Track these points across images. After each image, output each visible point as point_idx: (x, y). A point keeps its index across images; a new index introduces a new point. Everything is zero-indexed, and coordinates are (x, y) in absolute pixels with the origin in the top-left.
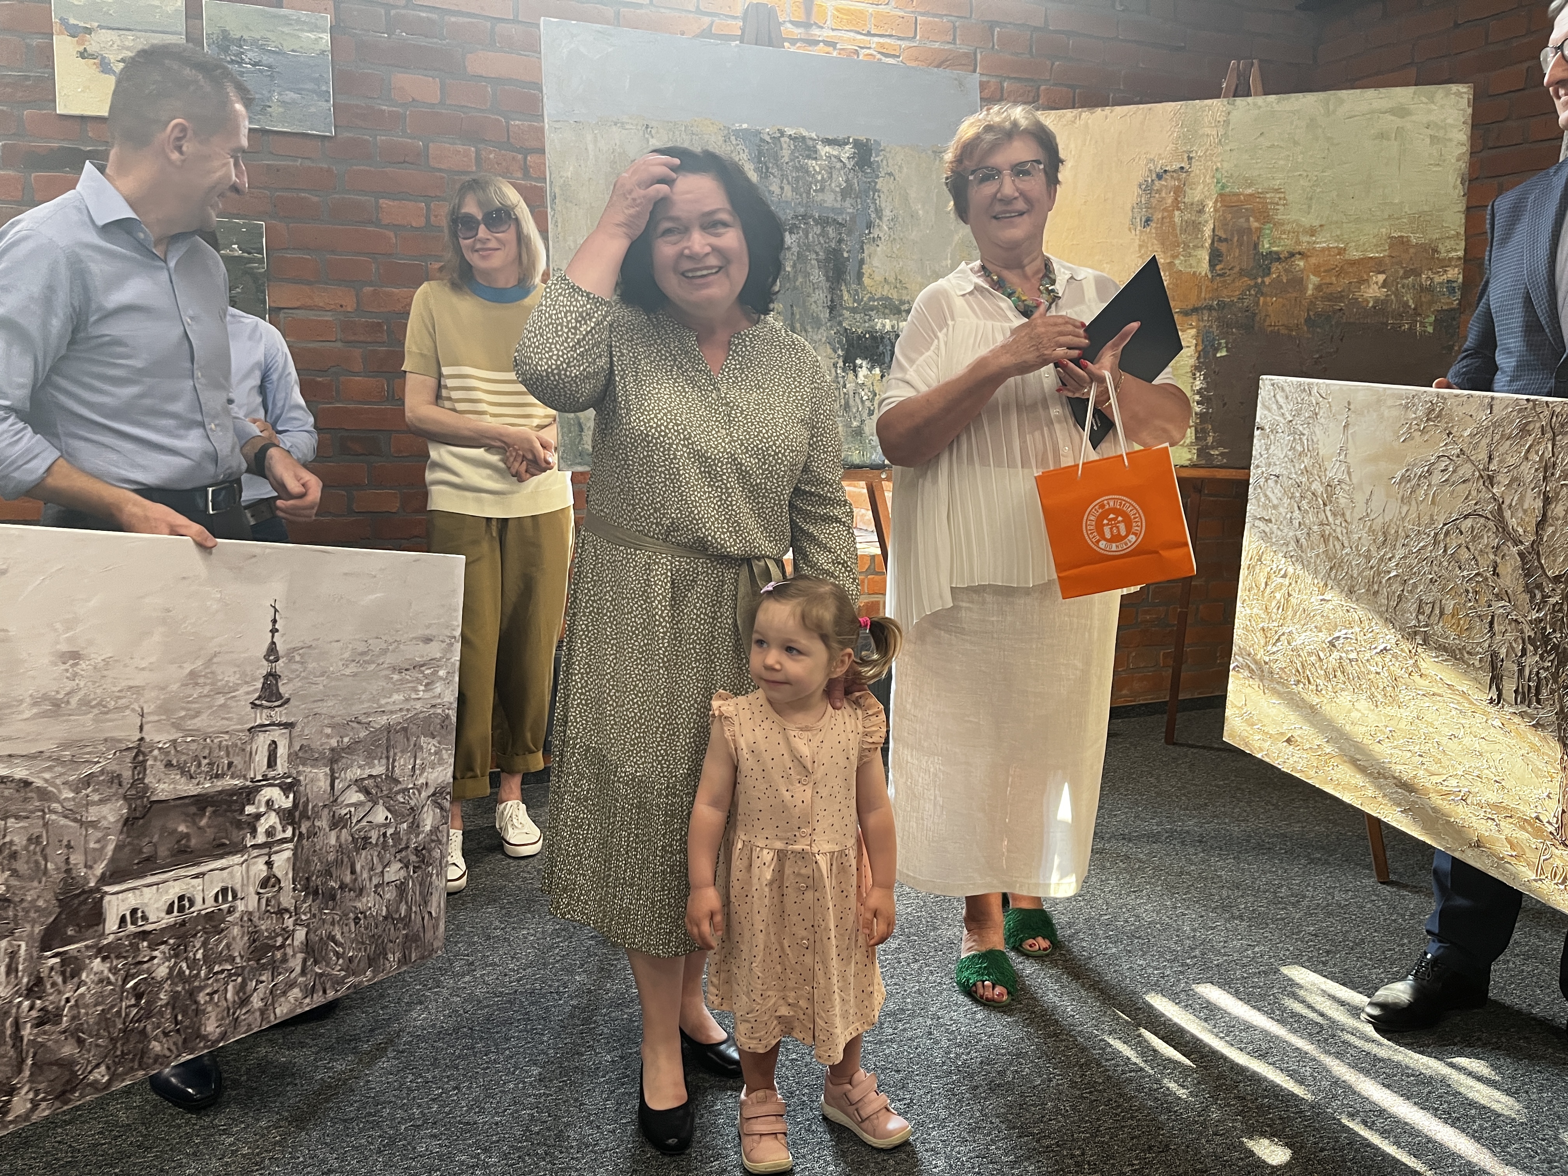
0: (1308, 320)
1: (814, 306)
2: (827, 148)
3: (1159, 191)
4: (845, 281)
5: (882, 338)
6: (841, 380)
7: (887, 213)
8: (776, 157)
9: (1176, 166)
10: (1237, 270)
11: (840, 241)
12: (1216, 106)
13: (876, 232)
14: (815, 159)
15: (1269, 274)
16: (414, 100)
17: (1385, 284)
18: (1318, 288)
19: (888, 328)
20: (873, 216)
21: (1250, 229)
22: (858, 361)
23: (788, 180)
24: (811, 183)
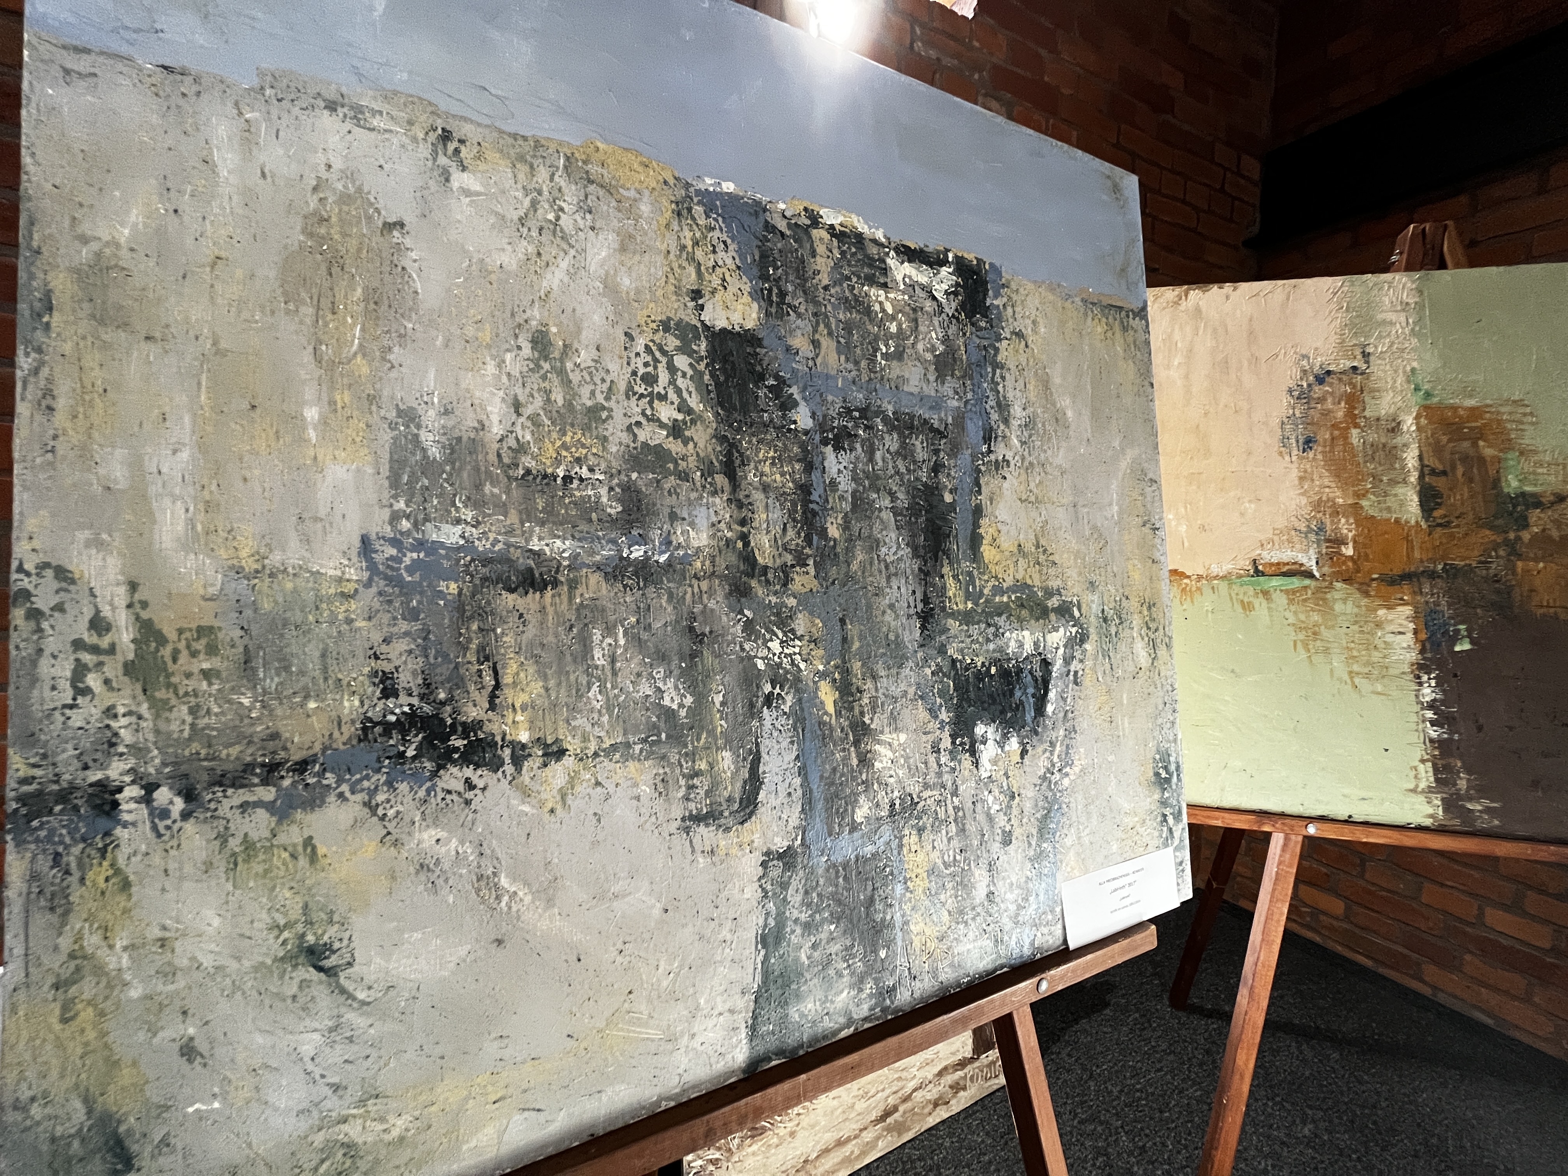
2: (907, 268)
3: (1321, 400)
4: (946, 553)
8: (802, 273)
9: (1345, 365)
10: (1469, 517)
12: (1399, 282)
13: (1000, 451)
15: (1526, 526)
19: (1028, 647)
20: (994, 416)
21: (1481, 458)
22: (980, 730)
23: (828, 326)
24: (876, 338)
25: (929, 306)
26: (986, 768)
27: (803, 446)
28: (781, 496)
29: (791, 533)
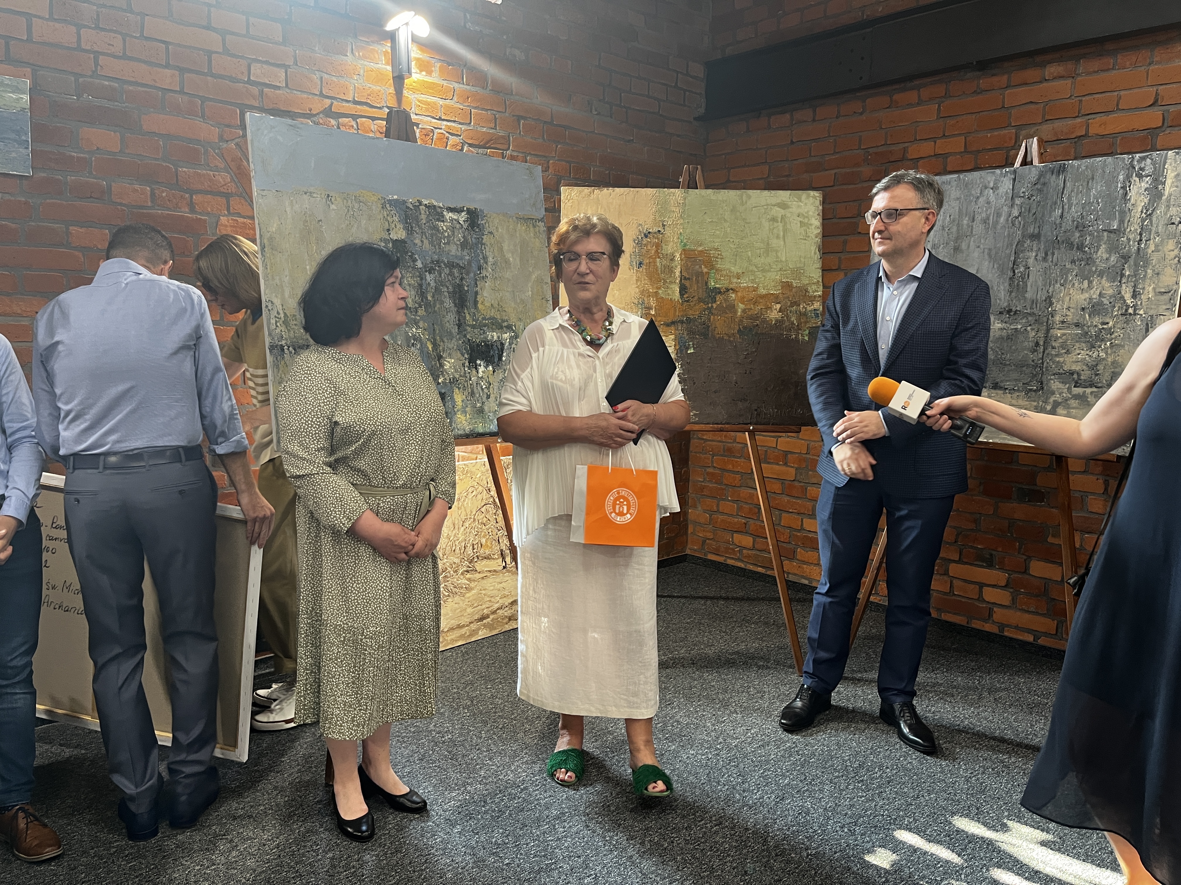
0: (739, 331)
1: (447, 324)
2: (450, 214)
3: (646, 245)
4: (466, 306)
5: (492, 345)
6: (467, 375)
7: (490, 259)
8: (417, 220)
9: (655, 229)
10: (696, 298)
11: (462, 279)
12: (677, 194)
13: (484, 273)
14: (443, 221)
15: (715, 302)
16: (98, 149)
17: (780, 311)
18: (744, 311)
19: (495, 338)
20: (482, 261)
21: (702, 272)
22: (478, 362)
23: (426, 236)
24: (441, 238)
25: (458, 226)
26: (481, 374)
27: (419, 272)
28: (414, 287)
29: (417, 298)
